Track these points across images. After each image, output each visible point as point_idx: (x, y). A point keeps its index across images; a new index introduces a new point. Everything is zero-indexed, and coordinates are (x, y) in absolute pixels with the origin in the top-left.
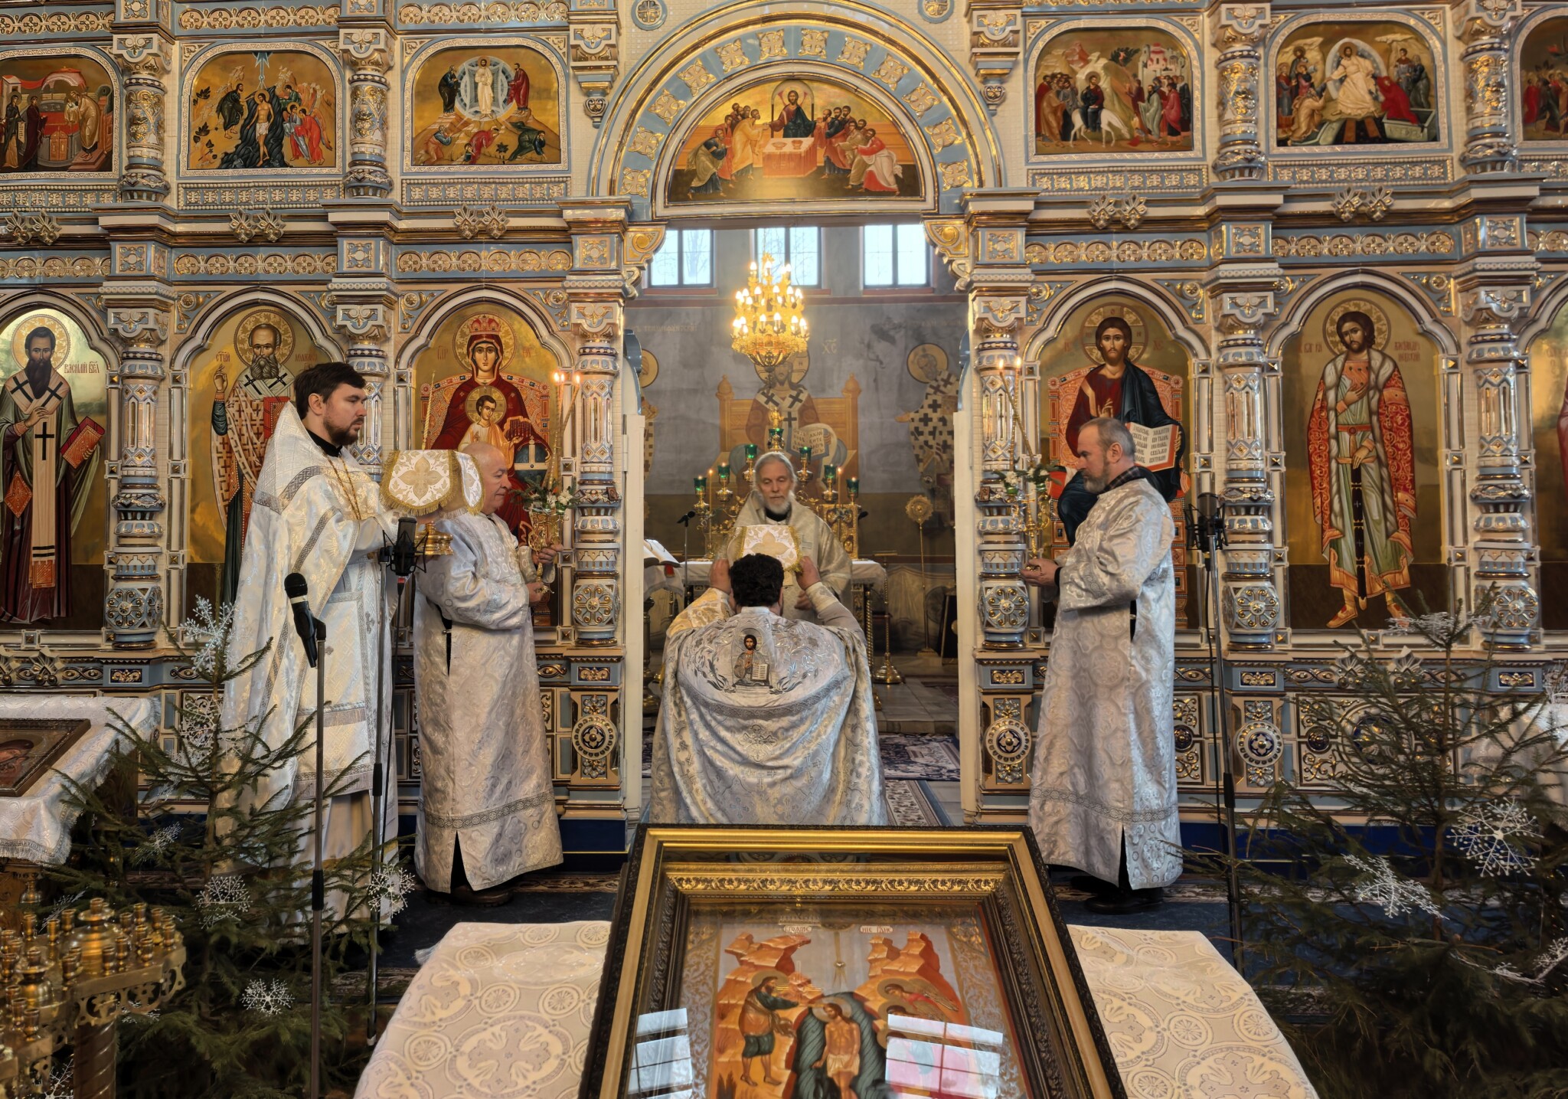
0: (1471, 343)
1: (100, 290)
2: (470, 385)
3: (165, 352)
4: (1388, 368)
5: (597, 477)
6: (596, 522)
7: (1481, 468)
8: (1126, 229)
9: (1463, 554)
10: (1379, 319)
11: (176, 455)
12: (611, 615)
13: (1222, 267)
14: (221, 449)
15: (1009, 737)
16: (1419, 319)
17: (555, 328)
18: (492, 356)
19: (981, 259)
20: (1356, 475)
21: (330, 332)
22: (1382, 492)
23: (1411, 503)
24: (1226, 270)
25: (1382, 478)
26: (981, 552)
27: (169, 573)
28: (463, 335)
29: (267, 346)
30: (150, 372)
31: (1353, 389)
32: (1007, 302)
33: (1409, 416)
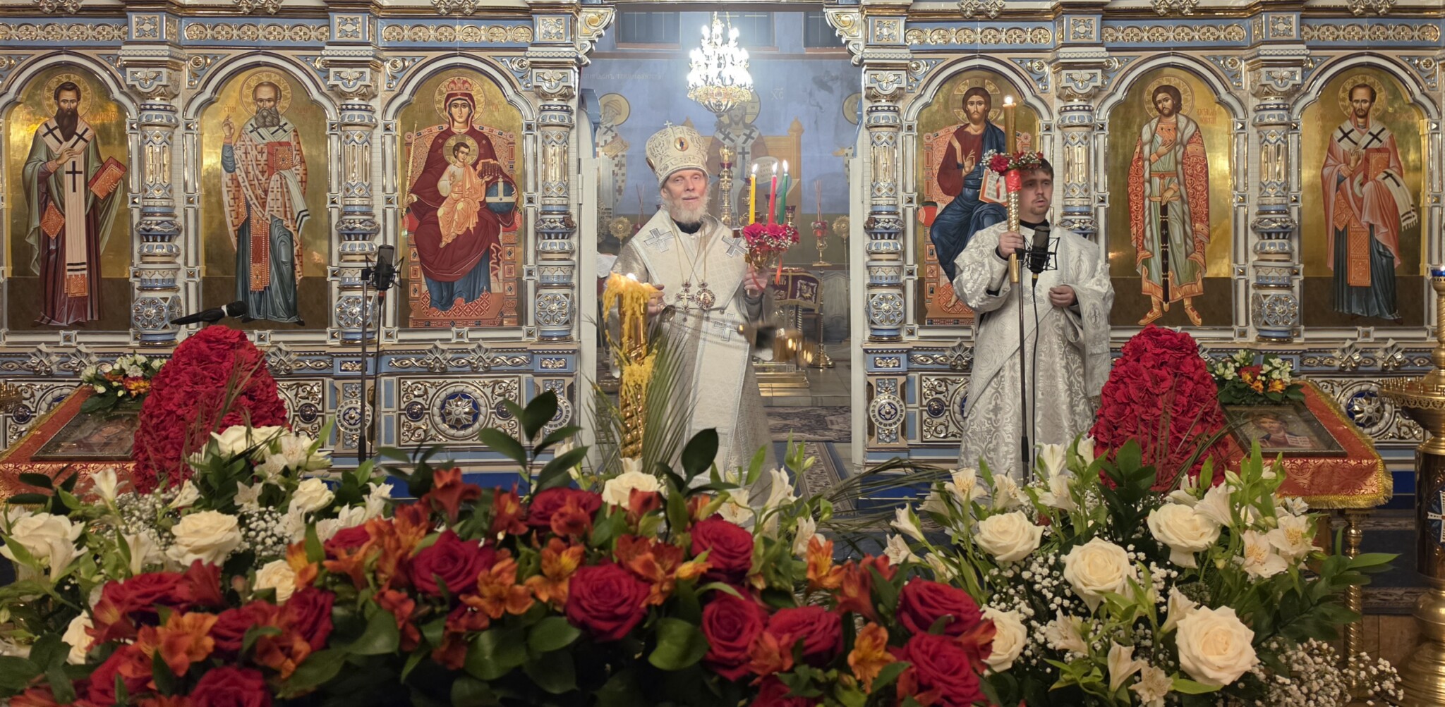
0: (1256, 111)
1: (119, 52)
2: (448, 134)
3: (178, 103)
4: (1191, 128)
5: (555, 208)
6: (555, 244)
7: (1260, 205)
8: (989, 19)
9: (1244, 270)
10: (1185, 91)
11: (190, 190)
12: (568, 317)
13: (1062, 50)
14: (230, 184)
15: (888, 408)
16: (1217, 92)
17: (521, 89)
18: (466, 110)
19: (871, 42)
20: (1164, 210)
21: (324, 89)
22: (1184, 223)
23: (1206, 231)
24: (1067, 54)
25: (1184, 212)
26: (869, 267)
27: (186, 285)
28: (441, 93)
29: (269, 100)
30: (165, 121)
31: (1164, 144)
32: (890, 75)
33: (1206, 165)
